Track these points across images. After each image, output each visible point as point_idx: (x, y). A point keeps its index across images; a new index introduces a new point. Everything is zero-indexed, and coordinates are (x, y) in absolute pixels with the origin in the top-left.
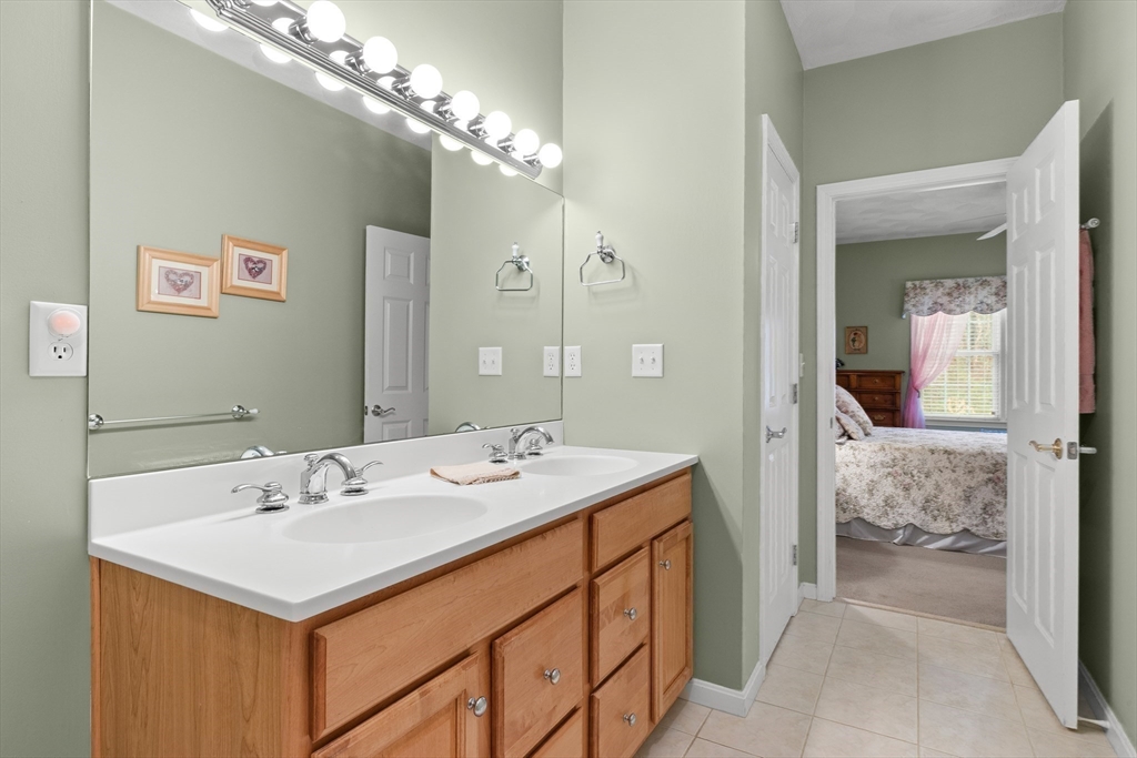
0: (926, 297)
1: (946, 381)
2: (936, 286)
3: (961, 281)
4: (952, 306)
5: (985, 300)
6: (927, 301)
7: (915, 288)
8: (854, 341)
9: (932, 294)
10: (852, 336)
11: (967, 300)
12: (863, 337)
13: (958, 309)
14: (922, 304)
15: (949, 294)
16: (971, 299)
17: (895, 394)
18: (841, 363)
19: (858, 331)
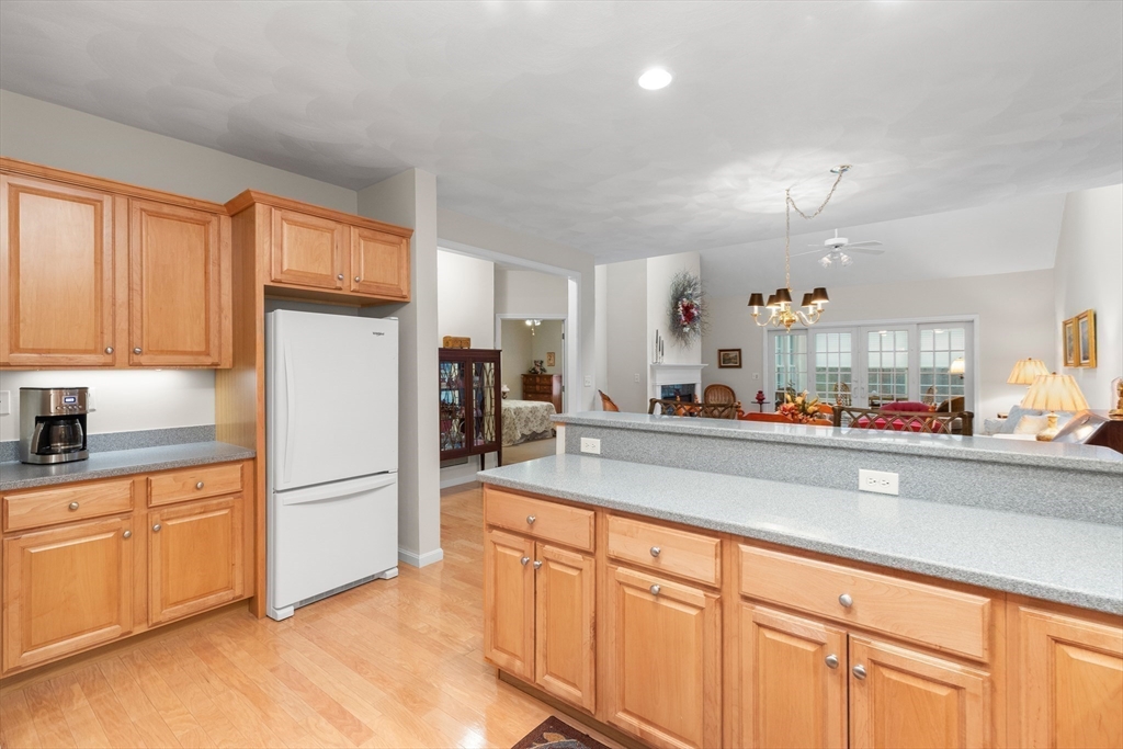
8: (550, 360)
10: (549, 357)
12: (553, 357)
17: (551, 385)
18: (544, 370)
19: (551, 355)
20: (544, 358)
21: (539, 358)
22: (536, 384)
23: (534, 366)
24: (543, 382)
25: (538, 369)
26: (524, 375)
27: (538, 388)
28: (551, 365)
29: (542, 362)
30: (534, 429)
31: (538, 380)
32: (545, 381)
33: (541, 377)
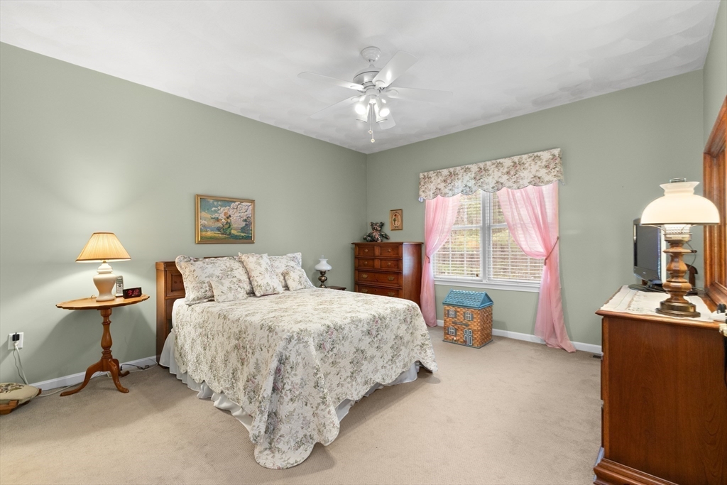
0: (432, 185)
1: (451, 256)
2: (437, 175)
3: (452, 170)
4: (447, 190)
5: (468, 184)
6: (432, 187)
7: (424, 178)
8: (395, 220)
9: (436, 182)
10: (394, 217)
11: (456, 184)
12: (399, 217)
13: (450, 193)
14: (430, 190)
15: (445, 181)
16: (459, 184)
17: (399, 260)
18: (387, 237)
19: (397, 213)
20: (386, 219)
21: (377, 219)
22: (373, 258)
23: (370, 230)
24: (386, 255)
25: (376, 235)
26: (356, 245)
27: (377, 263)
28: (396, 229)
29: (382, 225)
30: (378, 378)
31: (377, 251)
32: (390, 253)
33: (382, 246)
